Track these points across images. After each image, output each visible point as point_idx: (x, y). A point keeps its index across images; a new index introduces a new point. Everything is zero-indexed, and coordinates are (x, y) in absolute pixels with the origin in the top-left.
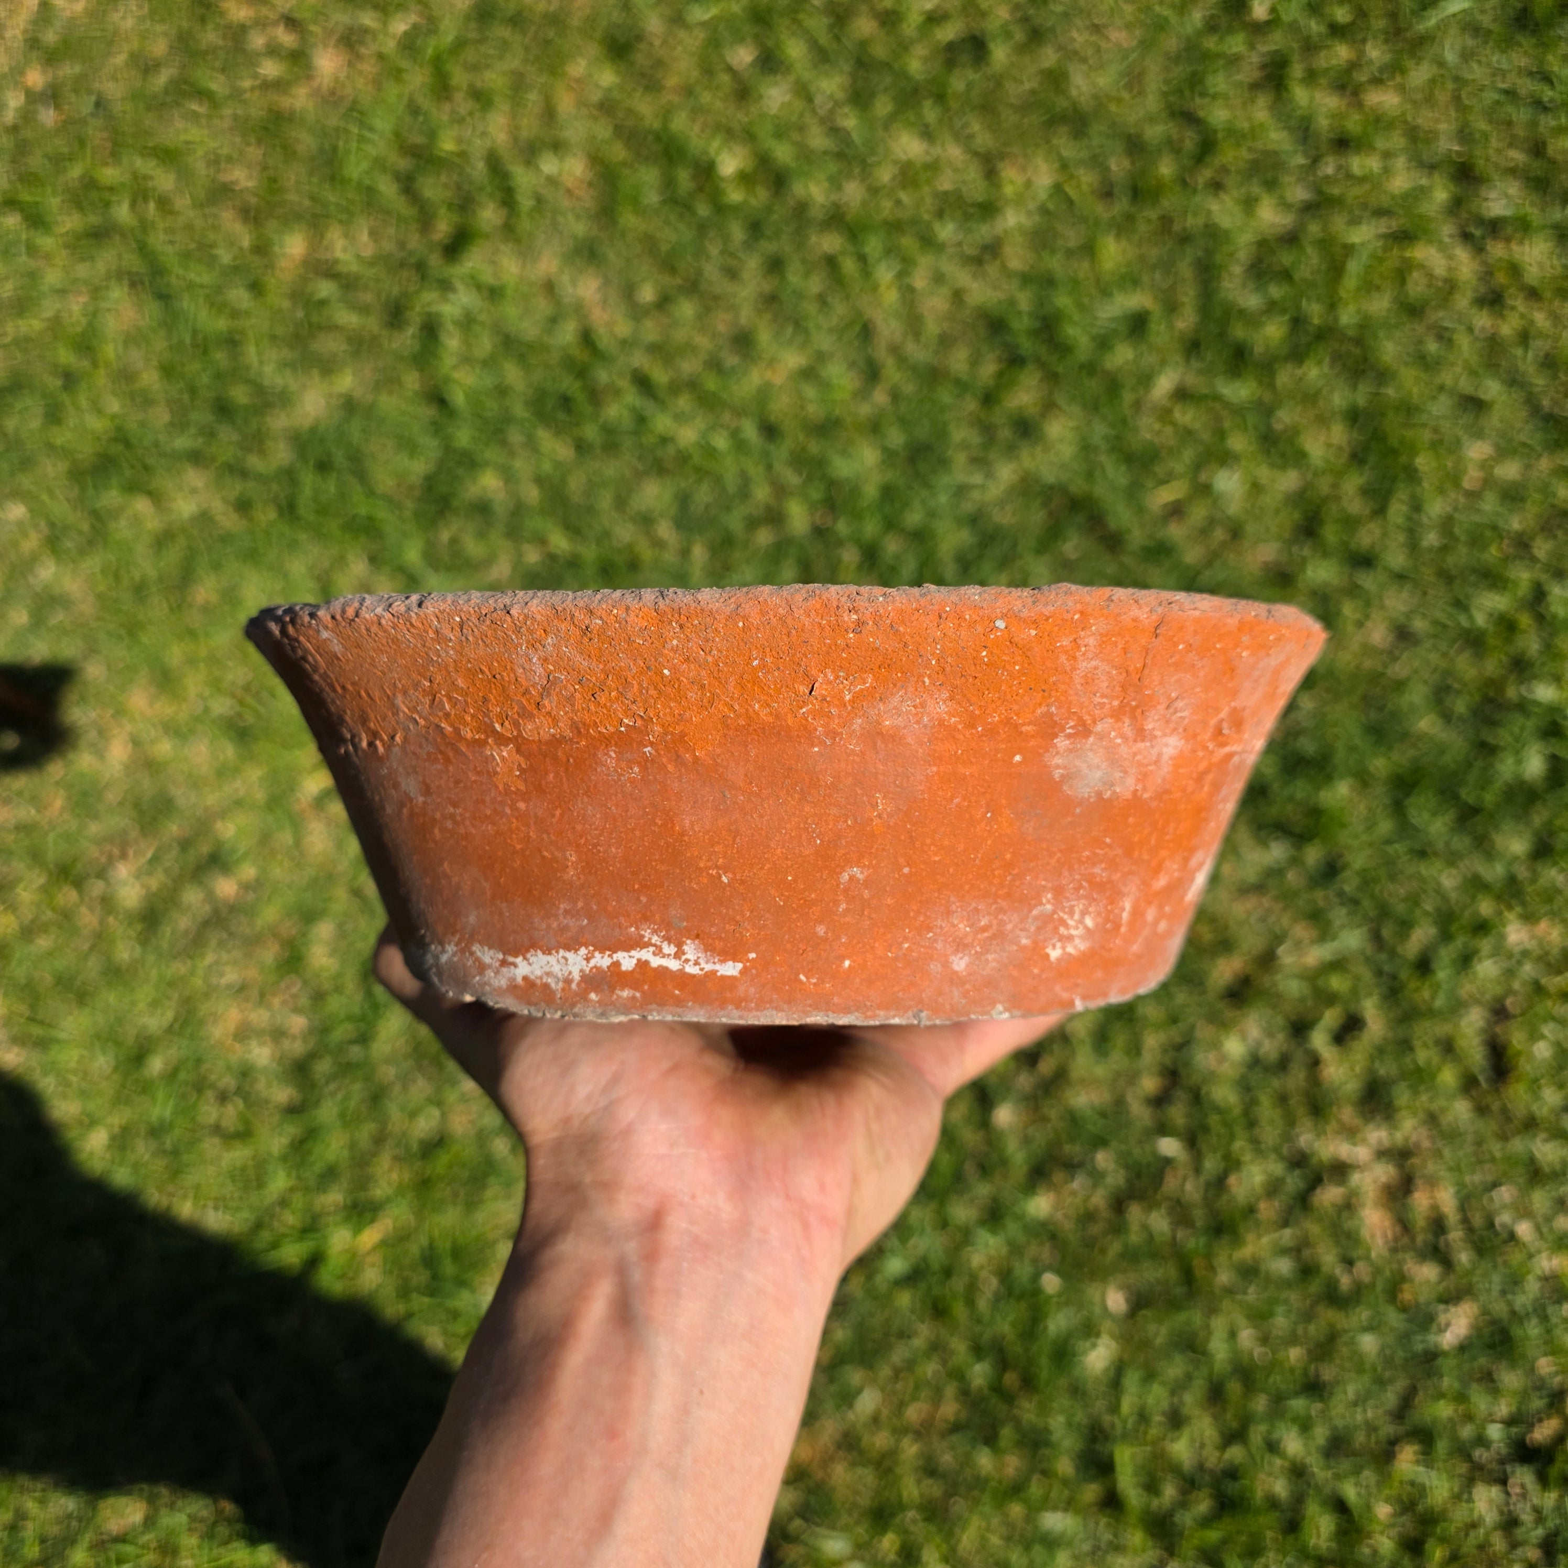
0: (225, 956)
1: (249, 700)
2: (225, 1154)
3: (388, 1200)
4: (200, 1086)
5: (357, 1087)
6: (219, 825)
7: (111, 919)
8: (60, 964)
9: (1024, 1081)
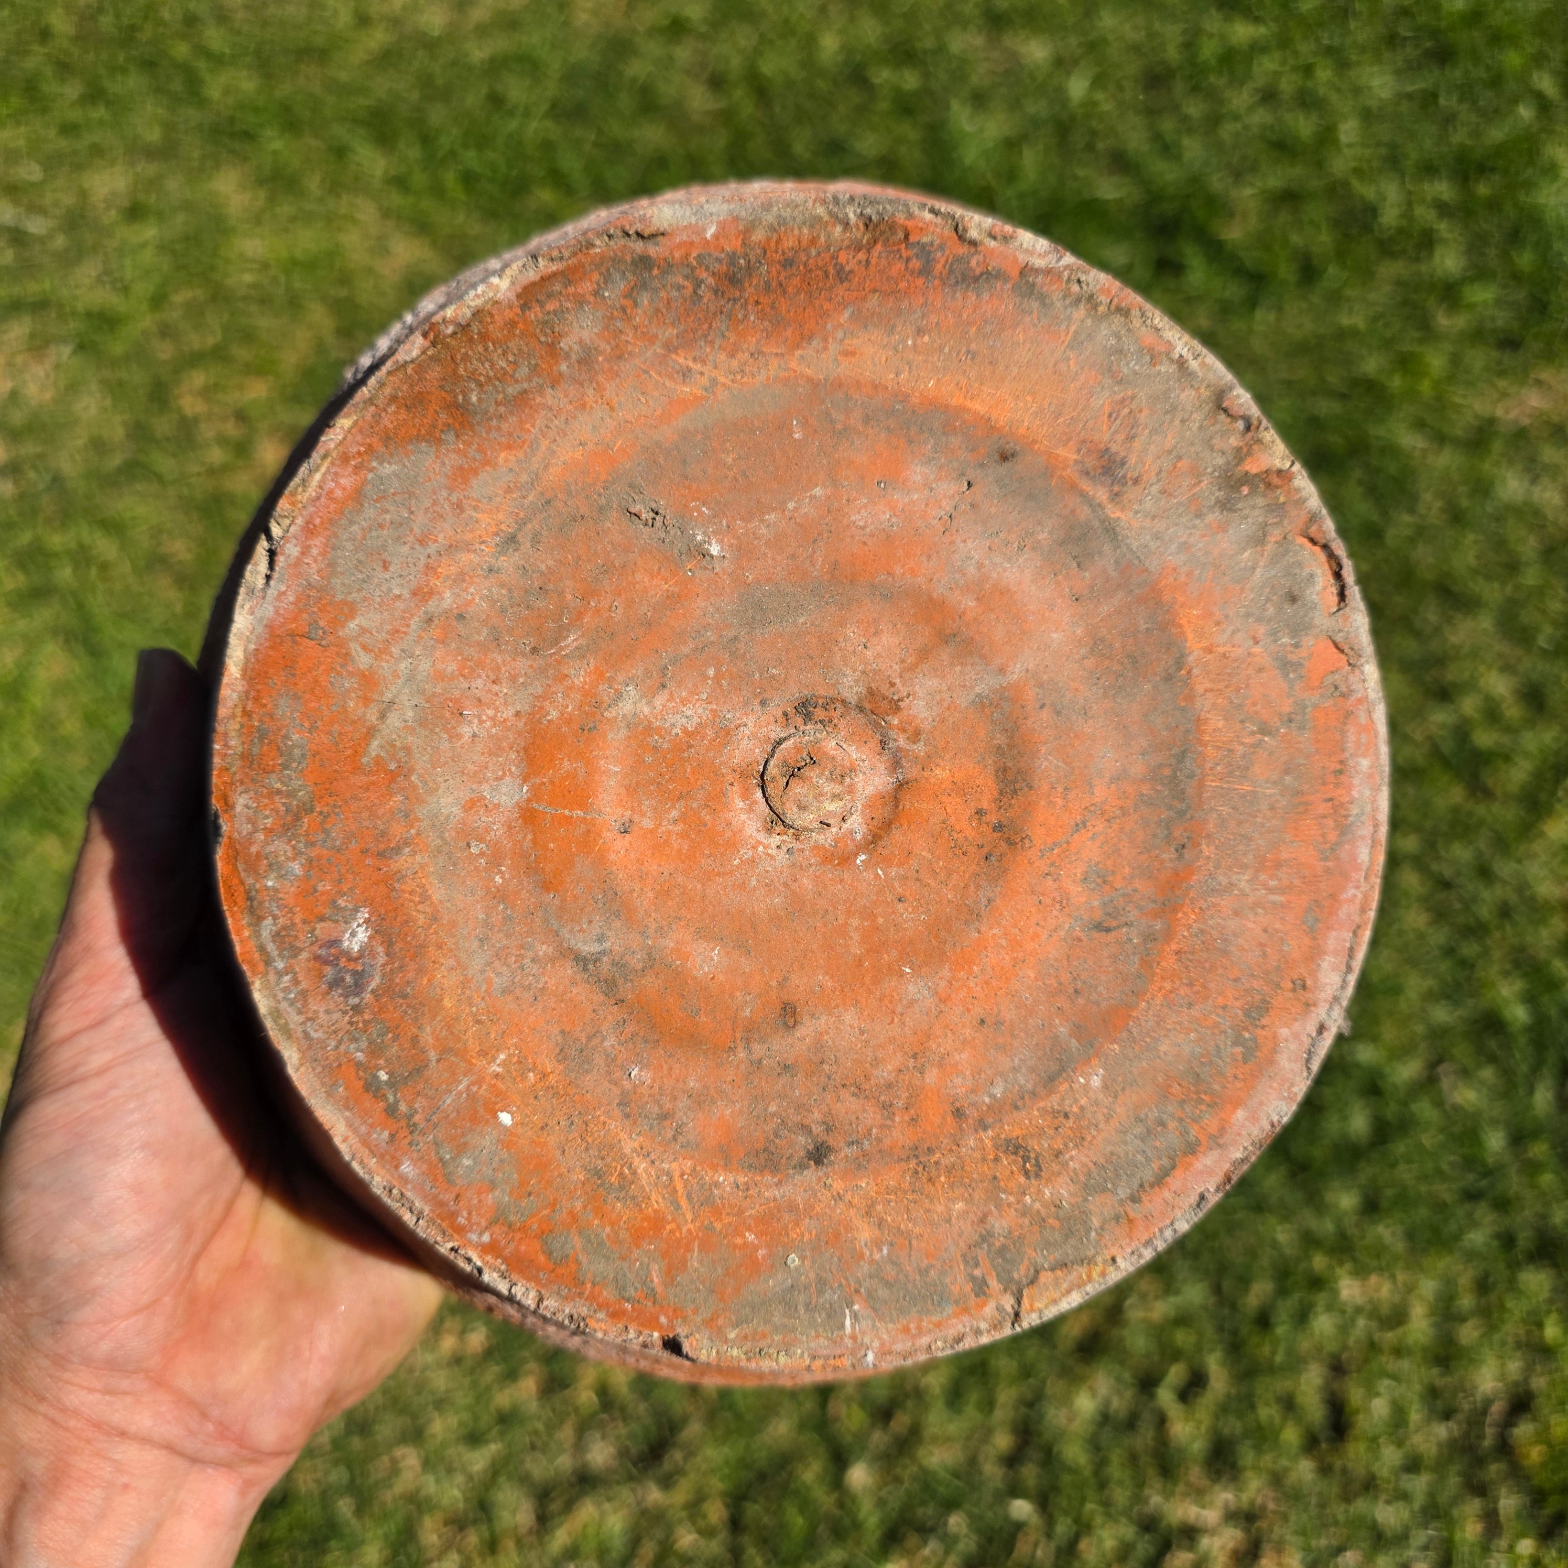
9: (879, 1439)
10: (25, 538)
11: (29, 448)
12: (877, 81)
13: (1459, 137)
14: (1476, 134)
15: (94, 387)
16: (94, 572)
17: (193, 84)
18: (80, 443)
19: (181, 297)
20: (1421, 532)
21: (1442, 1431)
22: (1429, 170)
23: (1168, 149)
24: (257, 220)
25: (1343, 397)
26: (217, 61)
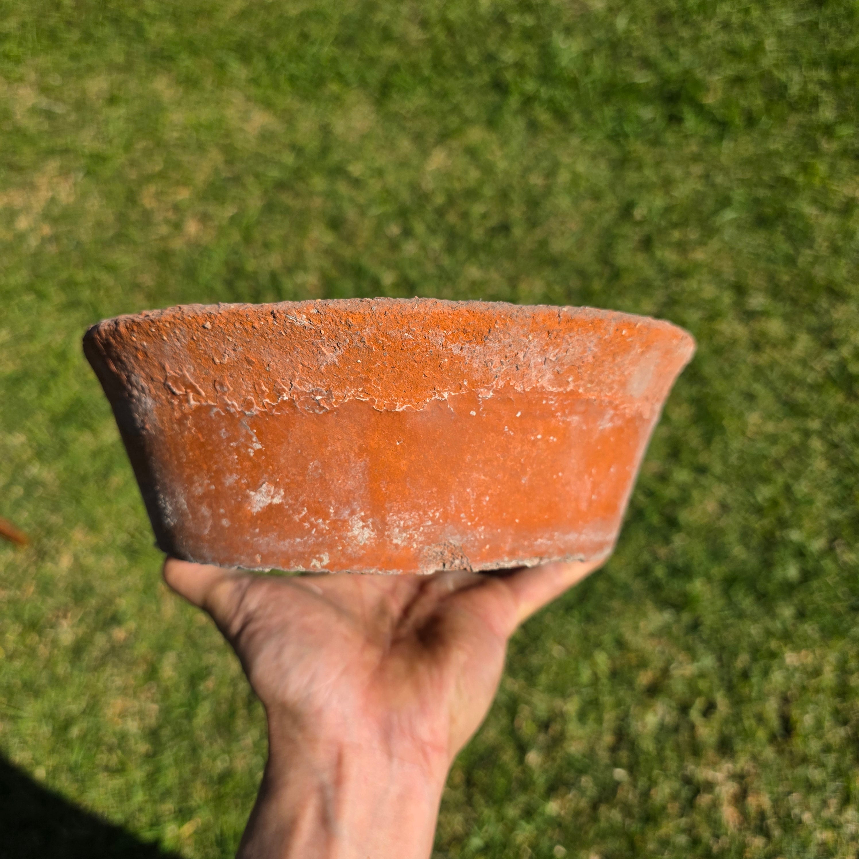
0: (115, 671)
1: (137, 535)
2: (110, 782)
3: (199, 807)
4: (98, 743)
5: (185, 743)
6: (117, 601)
7: (56, 651)
8: (26, 676)
9: (542, 738)
10: (64, 275)
11: (63, 228)
12: (511, 21)
13: (831, 46)
14: (840, 44)
15: (96, 194)
16: (102, 293)
17: (140, 31)
18: (90, 224)
19: (140, 145)
20: (817, 260)
21: (842, 732)
22: (815, 64)
23: (672, 56)
24: (179, 104)
25: (771, 187)
26: (152, 18)
